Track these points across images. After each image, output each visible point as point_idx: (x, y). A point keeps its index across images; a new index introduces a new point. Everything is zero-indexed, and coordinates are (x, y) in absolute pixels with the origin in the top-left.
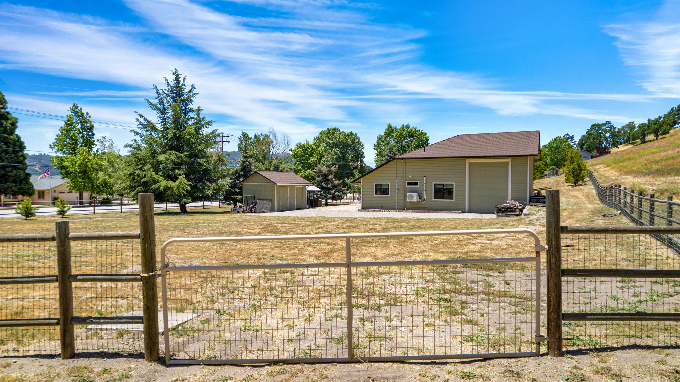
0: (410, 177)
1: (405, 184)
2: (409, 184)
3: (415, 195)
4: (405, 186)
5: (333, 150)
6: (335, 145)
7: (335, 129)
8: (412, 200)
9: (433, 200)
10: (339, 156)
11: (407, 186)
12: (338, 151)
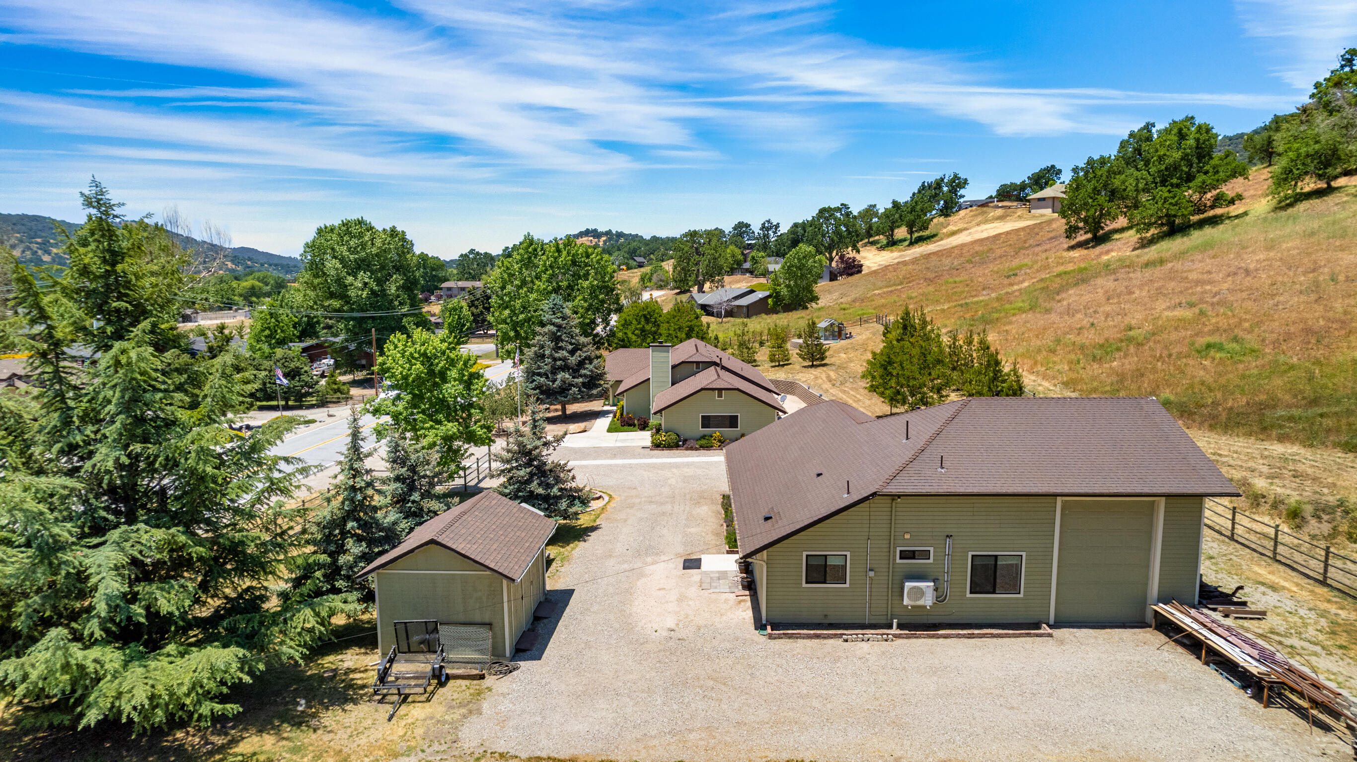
0: (907, 536)
1: (895, 556)
2: (904, 555)
3: (927, 586)
4: (895, 560)
5: (359, 277)
6: (362, 265)
7: (360, 222)
8: (921, 603)
9: (968, 595)
10: (372, 290)
11: (898, 561)
12: (370, 278)
